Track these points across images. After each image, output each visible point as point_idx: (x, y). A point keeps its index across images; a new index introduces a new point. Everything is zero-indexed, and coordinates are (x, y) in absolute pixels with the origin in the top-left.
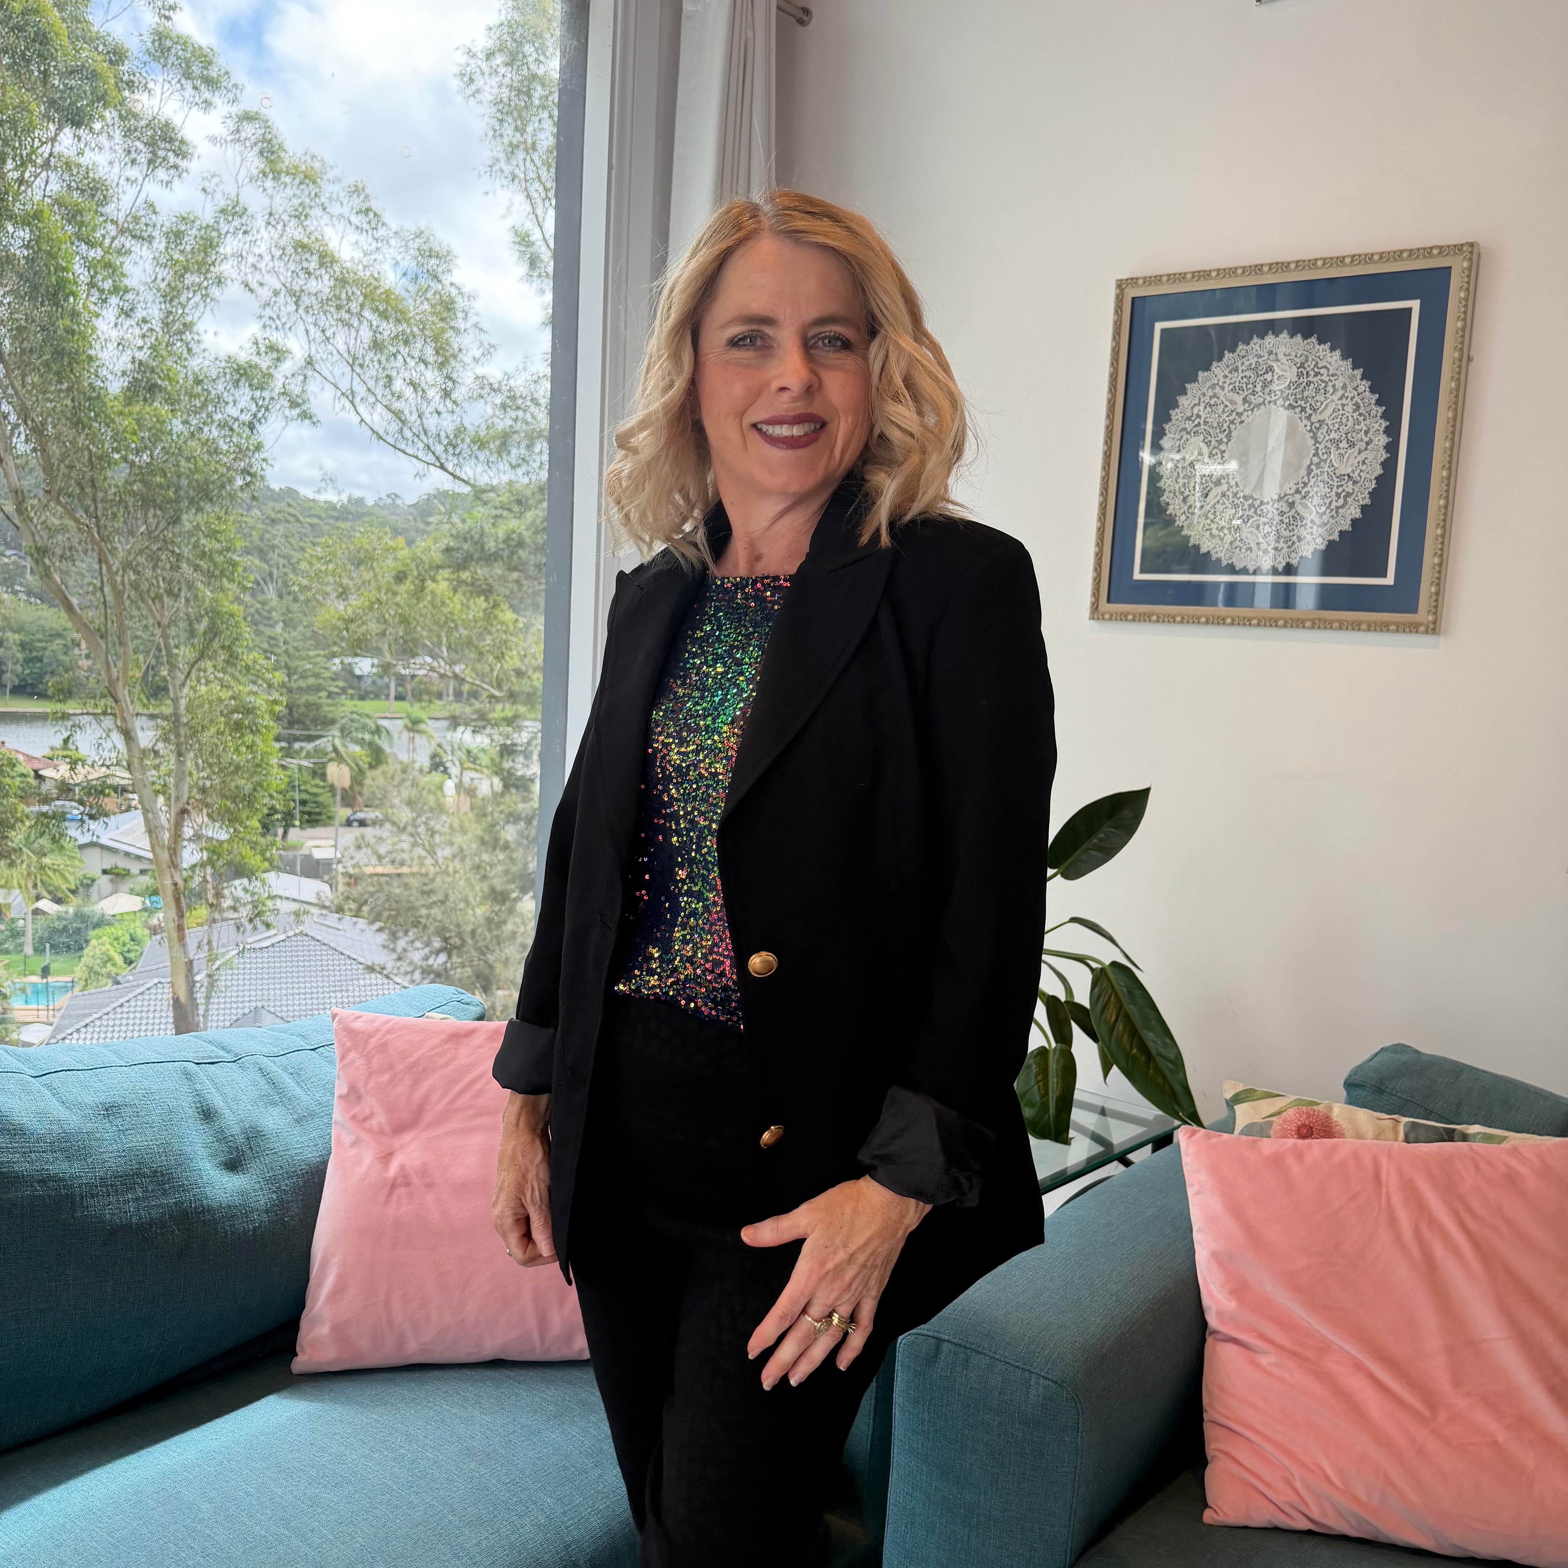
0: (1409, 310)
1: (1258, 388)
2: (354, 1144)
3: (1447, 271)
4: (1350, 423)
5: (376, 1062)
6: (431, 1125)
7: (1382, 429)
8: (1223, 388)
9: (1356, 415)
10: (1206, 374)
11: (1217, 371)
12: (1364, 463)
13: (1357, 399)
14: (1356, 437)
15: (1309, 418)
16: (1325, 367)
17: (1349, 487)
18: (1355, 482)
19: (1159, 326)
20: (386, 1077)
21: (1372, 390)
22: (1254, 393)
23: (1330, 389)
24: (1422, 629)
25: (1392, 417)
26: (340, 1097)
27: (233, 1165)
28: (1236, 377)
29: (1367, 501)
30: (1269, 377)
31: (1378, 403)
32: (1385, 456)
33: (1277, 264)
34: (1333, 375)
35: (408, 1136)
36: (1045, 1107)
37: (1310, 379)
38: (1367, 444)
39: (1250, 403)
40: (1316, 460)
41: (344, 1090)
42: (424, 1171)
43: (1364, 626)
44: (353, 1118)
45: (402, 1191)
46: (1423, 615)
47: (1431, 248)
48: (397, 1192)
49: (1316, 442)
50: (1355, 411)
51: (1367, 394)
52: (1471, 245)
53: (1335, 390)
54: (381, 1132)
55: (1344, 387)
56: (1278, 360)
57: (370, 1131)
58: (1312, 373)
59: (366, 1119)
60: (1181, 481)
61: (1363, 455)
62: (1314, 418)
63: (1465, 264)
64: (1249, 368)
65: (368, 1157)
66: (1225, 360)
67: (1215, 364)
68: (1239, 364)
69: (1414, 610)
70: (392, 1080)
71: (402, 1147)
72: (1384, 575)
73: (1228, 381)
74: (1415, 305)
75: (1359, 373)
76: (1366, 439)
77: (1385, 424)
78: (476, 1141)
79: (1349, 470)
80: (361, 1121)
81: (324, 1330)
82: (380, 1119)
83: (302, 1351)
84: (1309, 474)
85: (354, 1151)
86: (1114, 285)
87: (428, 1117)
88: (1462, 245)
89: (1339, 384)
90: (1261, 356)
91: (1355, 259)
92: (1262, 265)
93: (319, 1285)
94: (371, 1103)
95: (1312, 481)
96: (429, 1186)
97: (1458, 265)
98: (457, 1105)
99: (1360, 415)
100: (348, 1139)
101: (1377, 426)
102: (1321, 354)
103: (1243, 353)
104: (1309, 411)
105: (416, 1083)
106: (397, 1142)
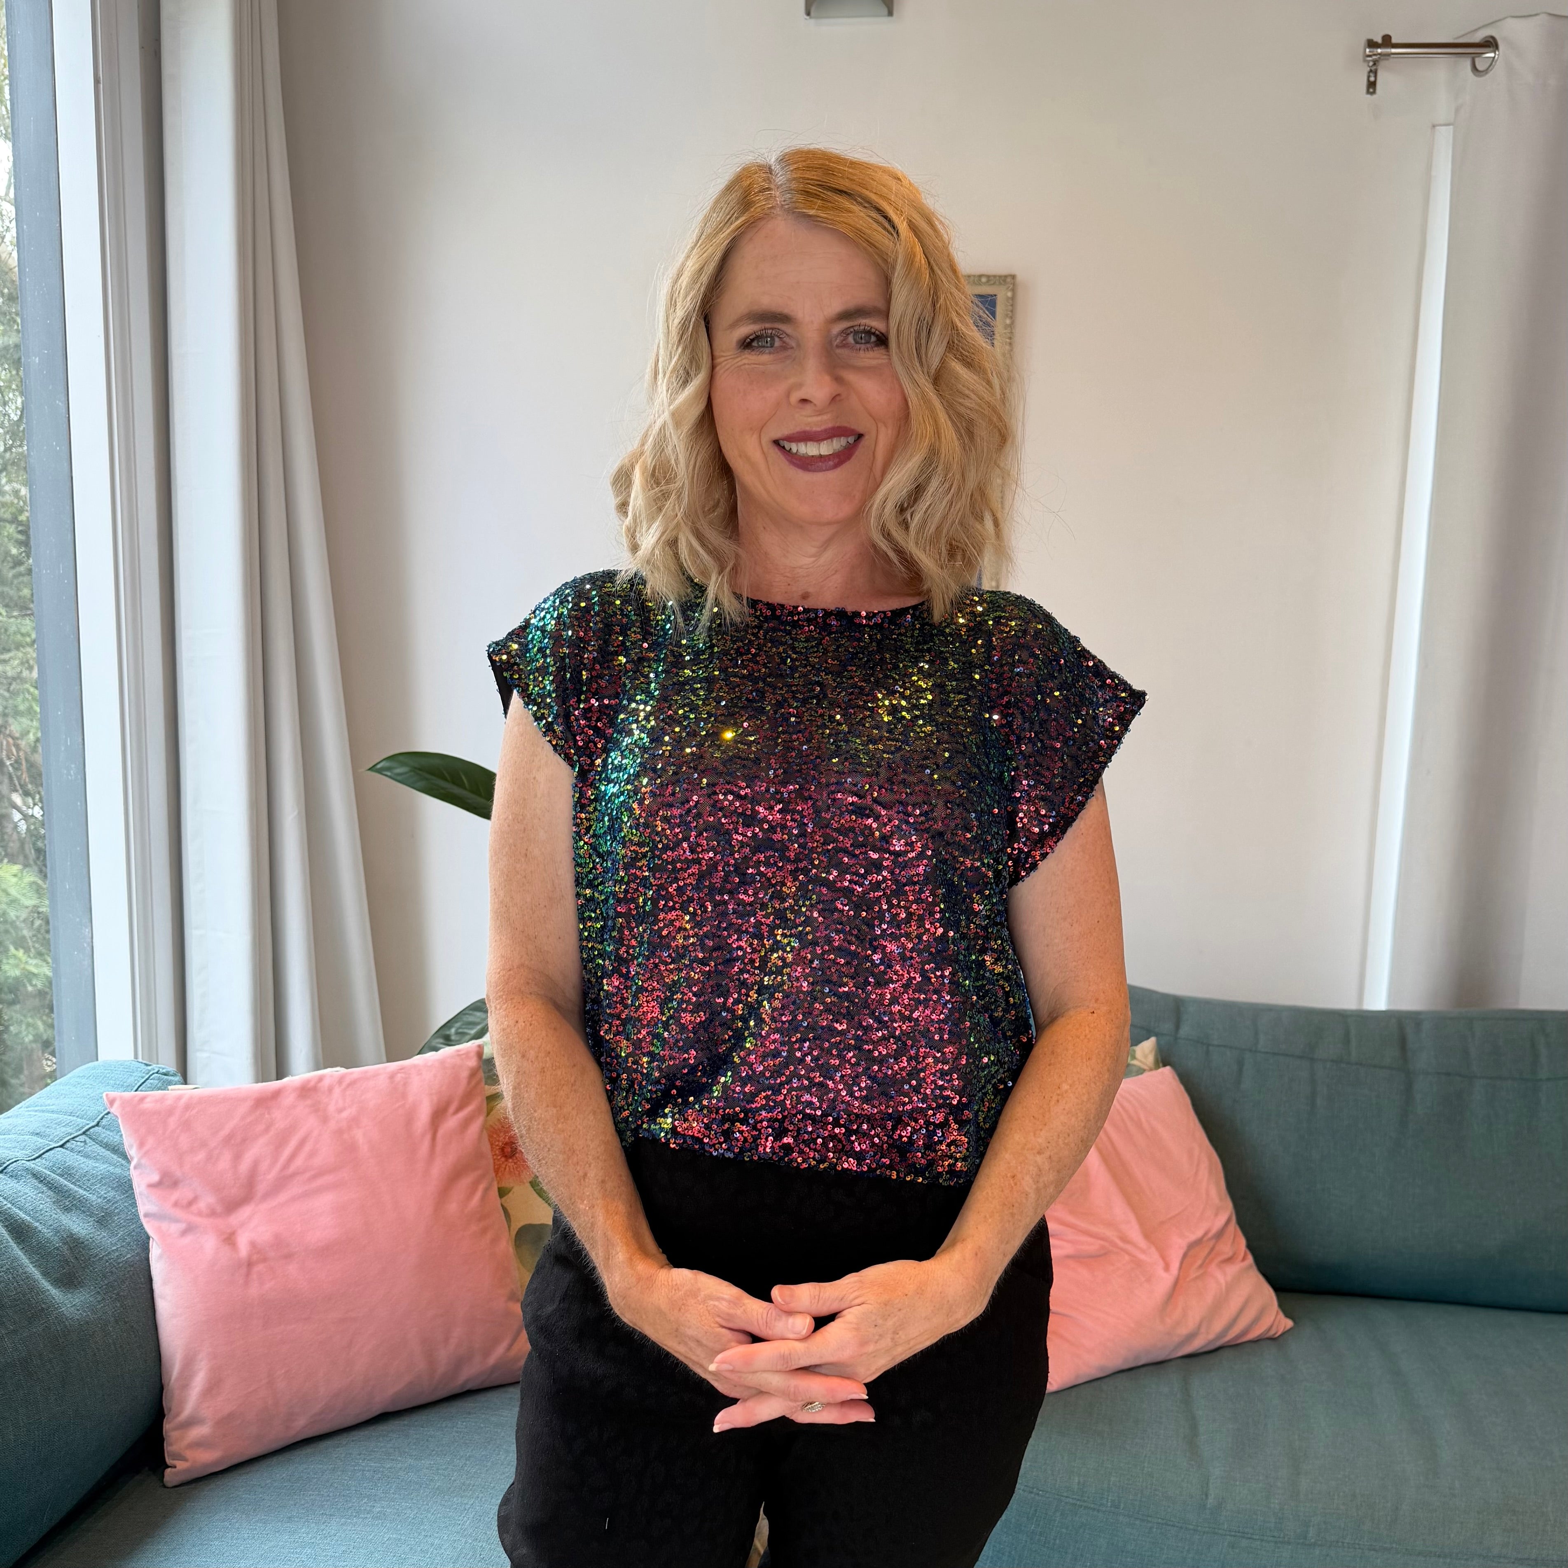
2: (185, 1232)
3: (994, 299)
5: (184, 1141)
6: (267, 1196)
20: (201, 1156)
26: (148, 1186)
35: (245, 1212)
41: (153, 1177)
42: (278, 1243)
44: (176, 1204)
45: (260, 1268)
48: (256, 1270)
52: (1012, 277)
54: (213, 1213)
57: (200, 1214)
59: (190, 1204)
63: (1007, 293)
65: (209, 1243)
70: (210, 1158)
71: (242, 1225)
78: (325, 1201)
80: (187, 1205)
81: (205, 1429)
82: (207, 1200)
83: (175, 1457)
85: (188, 1240)
87: (261, 1188)
93: (185, 1386)
94: (191, 1186)
96: (289, 1257)
97: (1002, 295)
98: (292, 1168)
100: (171, 1227)
105: (237, 1157)
106: (234, 1221)
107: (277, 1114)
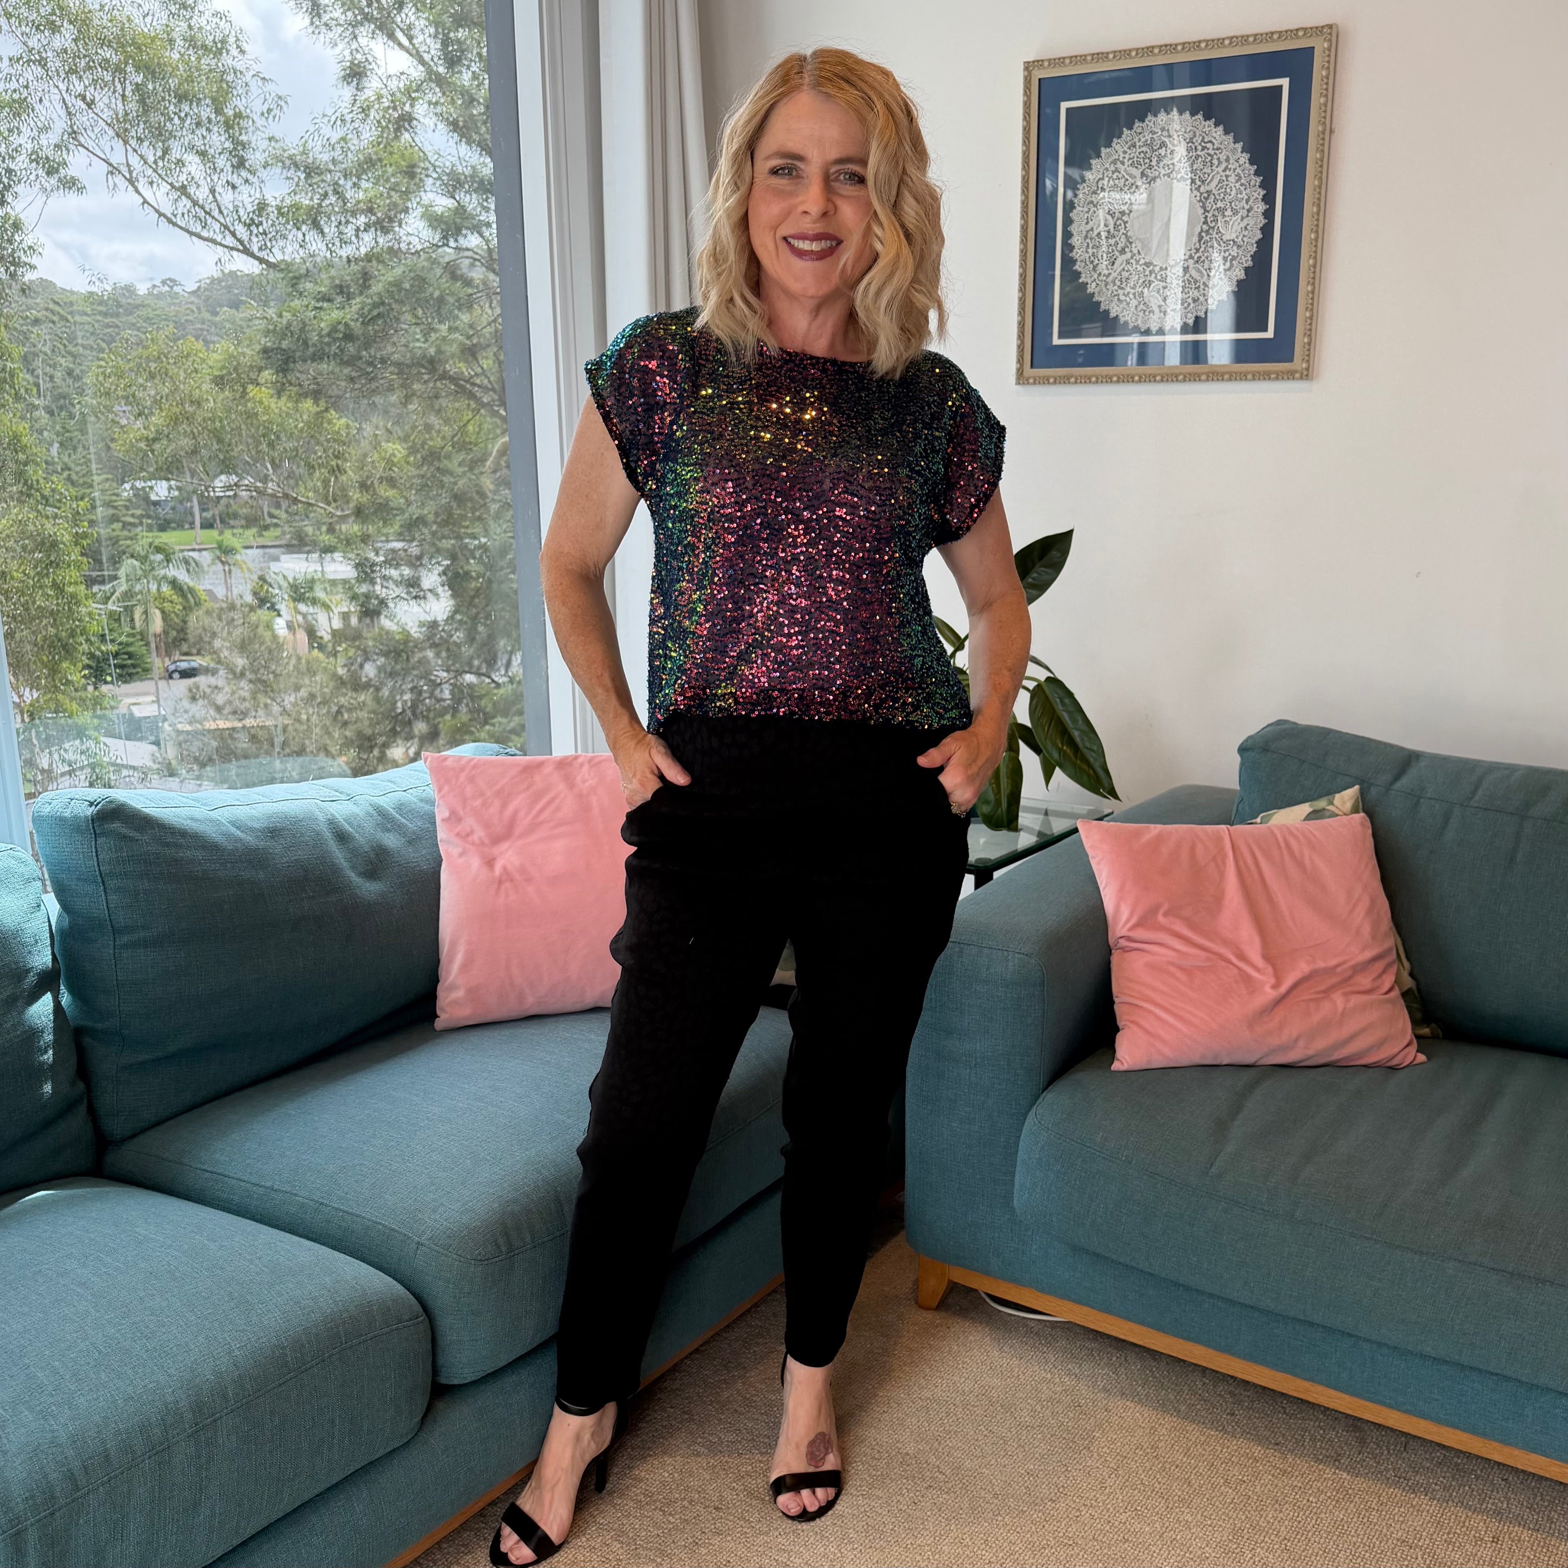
0: (1280, 88)
1: (1154, 163)
2: (461, 855)
3: (1309, 52)
4: (1233, 193)
5: (469, 790)
6: (521, 836)
7: (1261, 197)
8: (1123, 163)
9: (1238, 185)
10: (1108, 150)
11: (1118, 147)
12: (1246, 228)
13: (1238, 170)
14: (1238, 205)
15: (1198, 189)
16: (1211, 142)
17: (1234, 252)
18: (1239, 247)
19: (1064, 105)
20: (478, 803)
21: (1252, 162)
22: (1150, 167)
23: (1215, 162)
24: (1297, 375)
25: (1268, 185)
26: (443, 820)
27: (371, 874)
28: (1134, 153)
29: (1250, 263)
30: (1162, 152)
31: (1257, 173)
32: (1264, 221)
33: (1166, 46)
34: (1218, 149)
35: (504, 846)
36: (998, 802)
37: (1199, 153)
38: (1248, 211)
39: (1147, 177)
40: (1205, 227)
41: (446, 814)
42: (522, 870)
43: (1250, 376)
44: (458, 835)
45: (508, 885)
46: (1298, 363)
47: (1297, 30)
48: (503, 887)
49: (1206, 211)
50: (1237, 181)
51: (1247, 165)
52: (1330, 27)
53: (1220, 163)
54: (482, 843)
55: (1227, 160)
56: (1170, 136)
57: (473, 844)
58: (1200, 148)
59: (468, 835)
60: (1090, 251)
61: (1245, 221)
62: (1202, 189)
63: (1326, 45)
64: (1146, 144)
65: (475, 863)
66: (1124, 136)
67: (1115, 140)
68: (1136, 140)
69: (1291, 360)
70: (484, 804)
71: (501, 854)
72: (1265, 329)
73: (1127, 156)
74: (1285, 82)
75: (1239, 146)
76: (1247, 207)
77: (1263, 192)
78: (559, 845)
79: (1233, 236)
80: (465, 836)
81: (459, 994)
82: (479, 834)
83: (443, 1010)
84: (1200, 241)
85: (461, 859)
86: (1022, 67)
87: (518, 830)
88: (1323, 27)
89: (1223, 157)
90: (1155, 133)
91: (1234, 40)
92: (1153, 47)
93: (451, 961)
94: (470, 822)
95: (1203, 246)
96: (529, 880)
97: (1319, 45)
98: (541, 818)
99: (1242, 185)
100: (455, 851)
101: (1256, 195)
102: (1207, 129)
103: (1139, 130)
104: (1198, 183)
105: (504, 806)
106: (495, 851)
107: (537, 778)
